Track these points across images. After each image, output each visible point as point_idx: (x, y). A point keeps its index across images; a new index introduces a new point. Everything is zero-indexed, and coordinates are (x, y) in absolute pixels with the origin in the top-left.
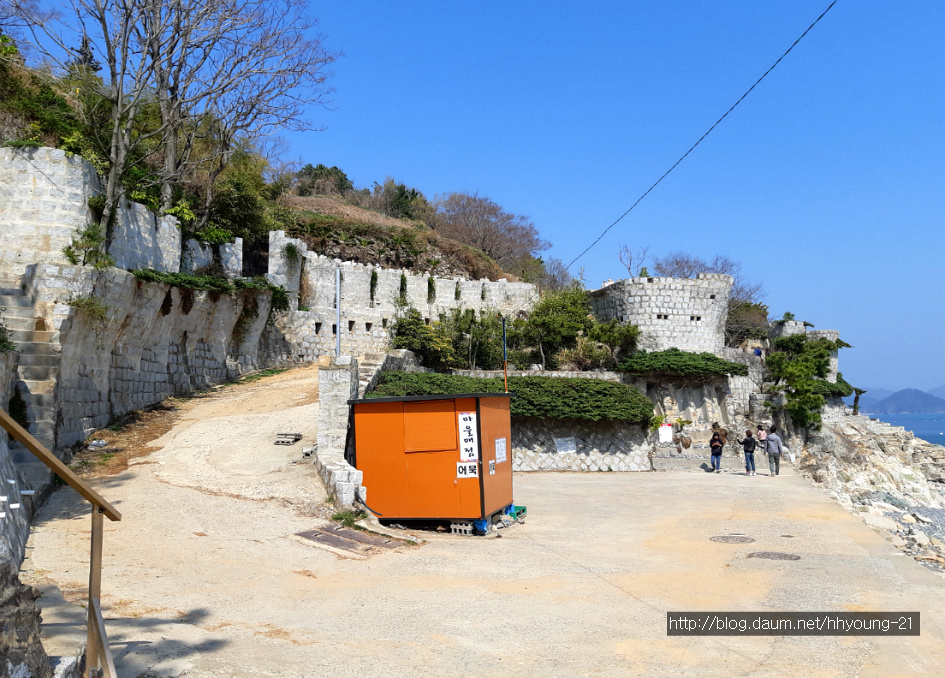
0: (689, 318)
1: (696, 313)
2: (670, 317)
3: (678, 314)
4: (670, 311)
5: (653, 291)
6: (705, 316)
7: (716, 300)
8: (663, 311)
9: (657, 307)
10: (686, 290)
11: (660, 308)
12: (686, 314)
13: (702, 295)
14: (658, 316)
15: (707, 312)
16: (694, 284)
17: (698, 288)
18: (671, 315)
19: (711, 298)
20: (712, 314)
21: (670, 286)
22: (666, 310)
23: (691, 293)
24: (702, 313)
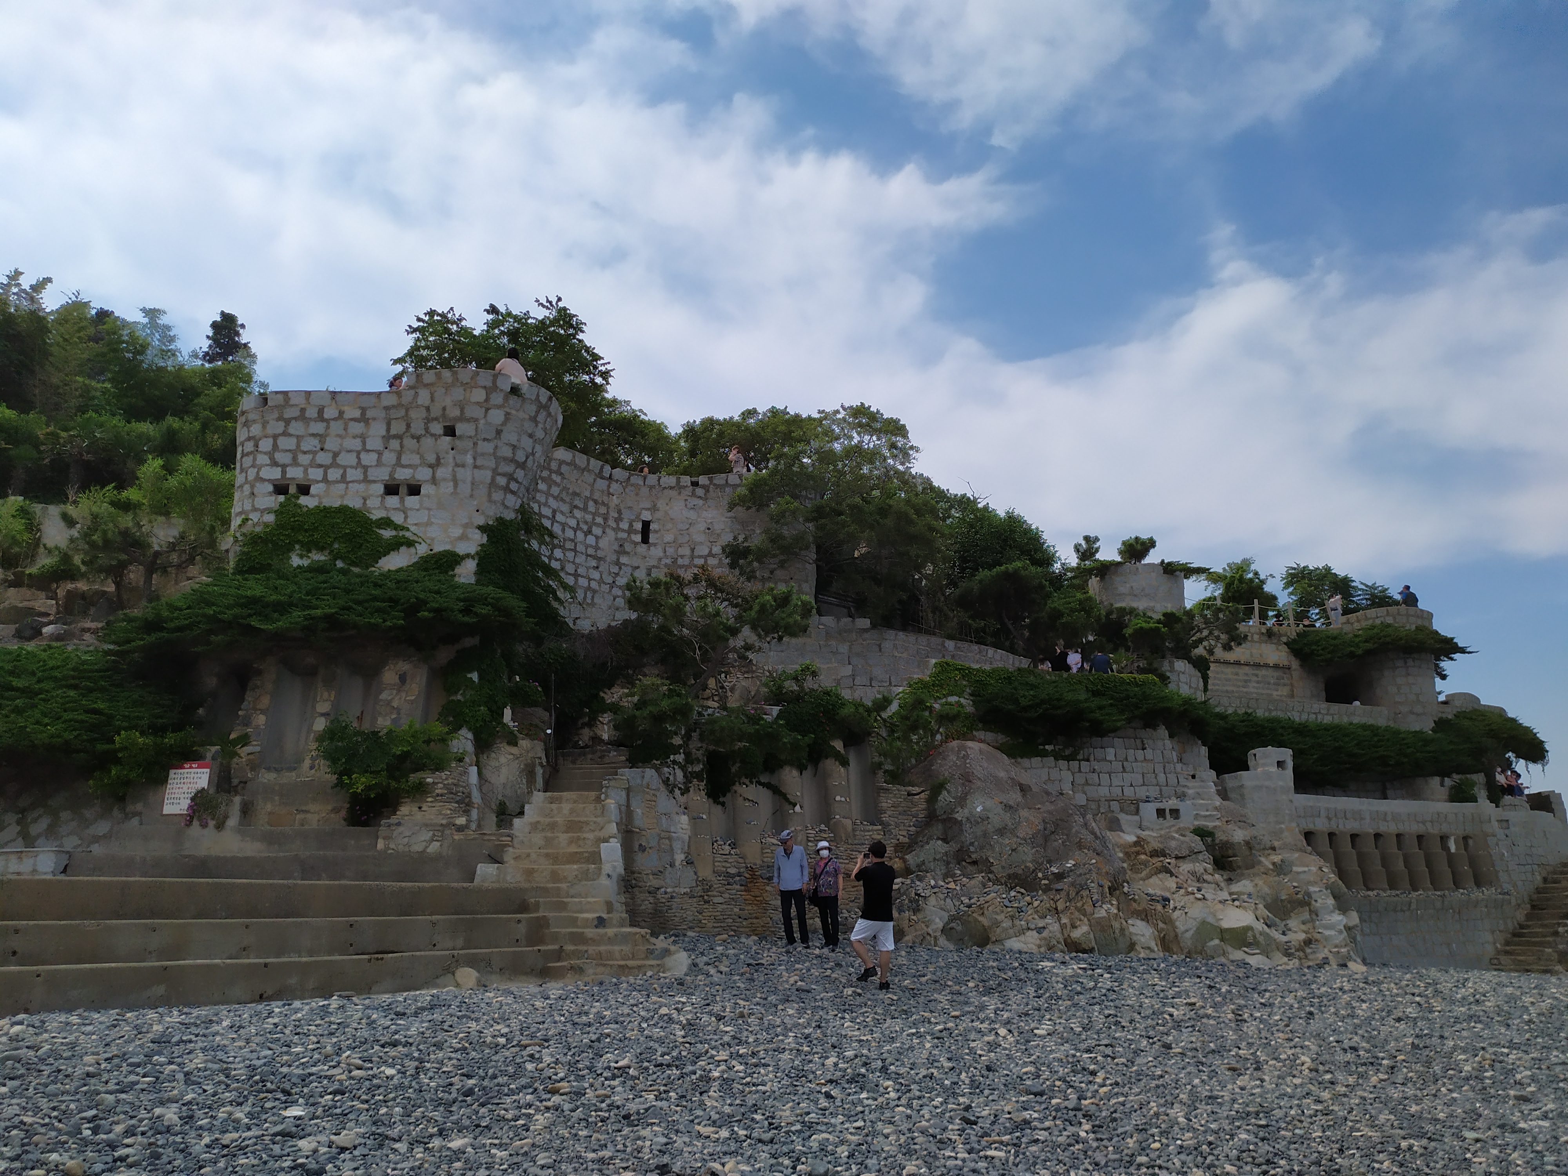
0: (380, 489)
1: (403, 475)
2: (316, 488)
3: (343, 479)
4: (315, 474)
5: (264, 425)
6: (434, 481)
7: (461, 437)
8: (295, 473)
9: (274, 464)
10: (374, 419)
11: (284, 467)
12: (370, 478)
13: (418, 428)
14: (275, 486)
15: (441, 472)
16: (395, 403)
17: (407, 410)
18: (318, 482)
19: (446, 435)
20: (454, 476)
21: (321, 411)
22: (306, 471)
23: (389, 425)
24: (423, 474)
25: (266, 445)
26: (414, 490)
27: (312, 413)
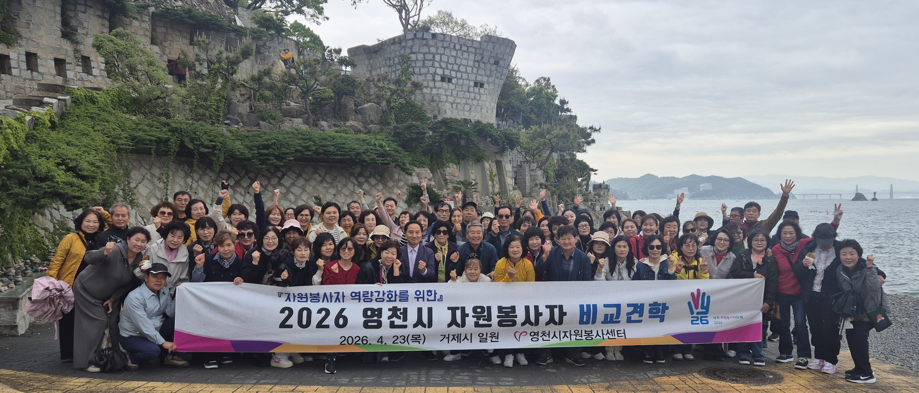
0: (472, 84)
1: (479, 78)
2: (454, 81)
3: (462, 78)
4: (453, 74)
5: (437, 48)
6: (488, 83)
7: (499, 67)
8: (447, 72)
9: (441, 67)
10: (471, 52)
11: (444, 69)
12: (470, 78)
13: (485, 60)
14: (441, 77)
15: (491, 79)
16: (479, 47)
17: (483, 51)
18: (454, 78)
19: (495, 64)
20: (494, 81)
21: (455, 46)
22: (450, 73)
23: (475, 55)
24: (485, 79)
25: (437, 58)
26: (482, 85)
27: (452, 46)
